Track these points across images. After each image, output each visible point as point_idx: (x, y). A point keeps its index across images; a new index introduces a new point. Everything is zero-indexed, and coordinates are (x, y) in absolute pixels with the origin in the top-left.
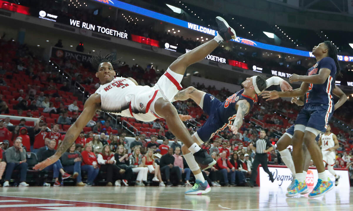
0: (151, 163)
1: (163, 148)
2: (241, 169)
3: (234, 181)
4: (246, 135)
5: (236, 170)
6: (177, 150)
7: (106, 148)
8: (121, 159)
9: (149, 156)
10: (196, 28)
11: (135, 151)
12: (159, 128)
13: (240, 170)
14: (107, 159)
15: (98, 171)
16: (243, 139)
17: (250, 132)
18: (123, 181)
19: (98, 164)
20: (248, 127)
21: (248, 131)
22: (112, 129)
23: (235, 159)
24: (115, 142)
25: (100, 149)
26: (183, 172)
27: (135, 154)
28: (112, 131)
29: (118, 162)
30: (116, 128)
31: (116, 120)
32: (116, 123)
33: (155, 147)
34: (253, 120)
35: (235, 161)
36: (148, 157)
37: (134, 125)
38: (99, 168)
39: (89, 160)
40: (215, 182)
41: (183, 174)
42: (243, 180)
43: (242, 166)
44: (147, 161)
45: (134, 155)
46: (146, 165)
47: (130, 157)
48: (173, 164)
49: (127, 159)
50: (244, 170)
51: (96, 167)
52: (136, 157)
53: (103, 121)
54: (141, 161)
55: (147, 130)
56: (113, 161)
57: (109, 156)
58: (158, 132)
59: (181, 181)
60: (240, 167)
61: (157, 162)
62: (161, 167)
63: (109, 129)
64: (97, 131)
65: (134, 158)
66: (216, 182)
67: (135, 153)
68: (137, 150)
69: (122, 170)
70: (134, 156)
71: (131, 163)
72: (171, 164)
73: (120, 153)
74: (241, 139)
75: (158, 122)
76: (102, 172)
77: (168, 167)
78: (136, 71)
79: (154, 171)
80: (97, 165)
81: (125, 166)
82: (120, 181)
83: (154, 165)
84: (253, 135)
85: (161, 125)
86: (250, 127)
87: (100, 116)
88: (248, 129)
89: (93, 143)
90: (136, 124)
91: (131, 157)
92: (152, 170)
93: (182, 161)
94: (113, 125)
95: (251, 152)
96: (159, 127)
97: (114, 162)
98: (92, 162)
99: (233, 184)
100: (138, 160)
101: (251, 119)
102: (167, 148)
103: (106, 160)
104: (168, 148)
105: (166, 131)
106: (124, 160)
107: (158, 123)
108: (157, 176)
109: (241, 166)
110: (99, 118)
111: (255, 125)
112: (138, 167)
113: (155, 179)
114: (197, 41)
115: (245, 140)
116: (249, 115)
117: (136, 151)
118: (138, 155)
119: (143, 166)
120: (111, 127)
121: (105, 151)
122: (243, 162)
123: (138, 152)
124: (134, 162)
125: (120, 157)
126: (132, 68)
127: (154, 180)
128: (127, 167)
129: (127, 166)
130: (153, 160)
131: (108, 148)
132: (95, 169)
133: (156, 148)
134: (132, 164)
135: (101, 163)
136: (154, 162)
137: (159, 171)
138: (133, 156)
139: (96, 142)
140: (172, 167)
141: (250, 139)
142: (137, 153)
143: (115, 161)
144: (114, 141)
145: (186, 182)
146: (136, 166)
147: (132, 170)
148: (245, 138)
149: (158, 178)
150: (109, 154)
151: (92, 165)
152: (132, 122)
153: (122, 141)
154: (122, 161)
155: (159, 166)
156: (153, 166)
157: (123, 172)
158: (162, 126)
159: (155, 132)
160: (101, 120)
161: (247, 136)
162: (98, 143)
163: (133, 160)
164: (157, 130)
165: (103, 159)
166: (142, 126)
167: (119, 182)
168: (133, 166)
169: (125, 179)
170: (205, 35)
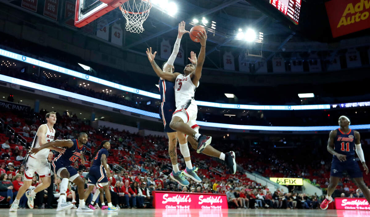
3: (135, 205)
13: (140, 195)
21: (144, 164)
23: (135, 187)
35: (135, 189)
50: (144, 196)
65: (56, 186)
88: (145, 162)
91: (54, 185)
111: (150, 159)
114: (103, 92)
115: (142, 171)
146: (57, 192)
148: (142, 169)
161: (144, 168)
168: (54, 192)
170: (109, 88)
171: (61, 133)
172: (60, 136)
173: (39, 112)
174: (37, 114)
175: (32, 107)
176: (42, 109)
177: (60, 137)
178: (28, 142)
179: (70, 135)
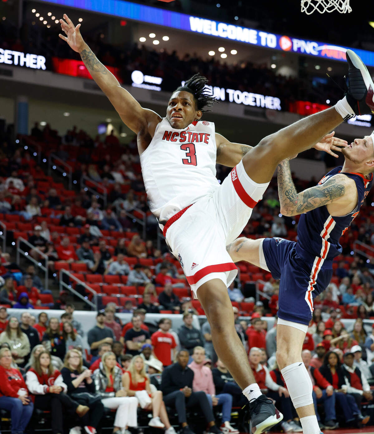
0: (142, 387)
1: (160, 339)
2: (347, 388)
3: (334, 418)
4: (348, 288)
5: (337, 391)
6: (197, 354)
7: (43, 358)
8: (77, 382)
9: (137, 371)
10: (211, 29)
11: (105, 360)
12: (143, 285)
13: (345, 392)
14: (47, 383)
15: (30, 409)
16: (340, 297)
17: (356, 279)
18: (87, 429)
19: (29, 393)
20: (350, 267)
21: (351, 277)
22: (39, 291)
23: (332, 366)
24: (54, 332)
25: (23, 348)
26: (216, 404)
27: (106, 368)
28: (41, 296)
29: (71, 389)
30: (47, 290)
31: (46, 269)
32: (47, 275)
33: (143, 337)
34: (359, 247)
35: (333, 371)
36: (134, 373)
37: (85, 279)
38: (32, 404)
39: (9, 386)
40: (289, 423)
41: (215, 407)
42: (355, 413)
43: (350, 381)
44: (133, 382)
45: (104, 369)
46: (132, 392)
47: (95, 375)
48: (191, 386)
49: (90, 381)
50: (354, 390)
51: (27, 401)
52: (108, 375)
53: (18, 275)
54: (120, 381)
55: (116, 291)
56: (60, 388)
57: (50, 375)
58: (141, 292)
59: (213, 423)
60: (345, 383)
61: (153, 381)
62: (164, 394)
63: (33, 294)
64: (8, 300)
65: (105, 376)
66: (292, 422)
67: (106, 365)
68: (109, 359)
69: (82, 408)
70: (104, 373)
71: (97, 388)
72: (186, 387)
73: (73, 368)
74: (335, 298)
75: (138, 269)
76: (39, 411)
77: (181, 394)
78: (75, 143)
79: (151, 405)
80: (27, 398)
81: (87, 395)
82: (78, 428)
83: (150, 390)
84: (362, 286)
85: (147, 275)
86: (355, 269)
87: (9, 261)
88: (350, 272)
89: (9, 335)
90: (90, 276)
91: (97, 375)
92: (147, 403)
93: (210, 378)
94: (41, 283)
95: (364, 336)
96: (142, 281)
97: (63, 389)
98: (17, 391)
99: (331, 423)
100: (113, 381)
101: (354, 246)
102: (168, 340)
103: (46, 386)
104: (172, 338)
105: (160, 289)
106: (83, 384)
107: (138, 272)
108: (160, 416)
109: (346, 380)
110: (9, 267)
111: (365, 259)
112: (115, 396)
113: (154, 423)
114: (210, 58)
115: (345, 299)
116: (350, 235)
117: (107, 361)
118: (112, 370)
119: (126, 393)
120: (35, 288)
121: (40, 365)
122: (352, 371)
123: (112, 364)
124: (104, 386)
125: (73, 375)
126: (67, 137)
127: (151, 424)
128: (92, 398)
129: (91, 396)
130: (146, 379)
131: (47, 358)
132: (24, 405)
133: (145, 341)
134: (101, 389)
135: (34, 391)
136: (147, 382)
137: (163, 403)
138: (101, 372)
139: (14, 333)
140: (190, 392)
141: (357, 298)
142: (111, 366)
143: (65, 386)
144: (51, 330)
145: (224, 426)
146: (112, 394)
147: (102, 405)
148: (345, 295)
149: (161, 421)
150: (50, 371)
151: (17, 396)
152: (81, 273)
153: (68, 328)
154: (80, 385)
155: (160, 392)
156: (148, 393)
157: (84, 410)
158: (149, 278)
159: (134, 293)
160: (13, 271)
161: (350, 290)
162: (19, 335)
163: (103, 381)
164: (139, 289)
165: (38, 383)
166: (104, 281)
167: (76, 430)
168: (103, 394)
169: (90, 426)
170: (229, 44)
171: (96, 197)
172: (95, 204)
173: (29, 133)
174: (24, 141)
175: (9, 120)
176: (37, 124)
177: (95, 208)
178: (9, 230)
179: (124, 199)
